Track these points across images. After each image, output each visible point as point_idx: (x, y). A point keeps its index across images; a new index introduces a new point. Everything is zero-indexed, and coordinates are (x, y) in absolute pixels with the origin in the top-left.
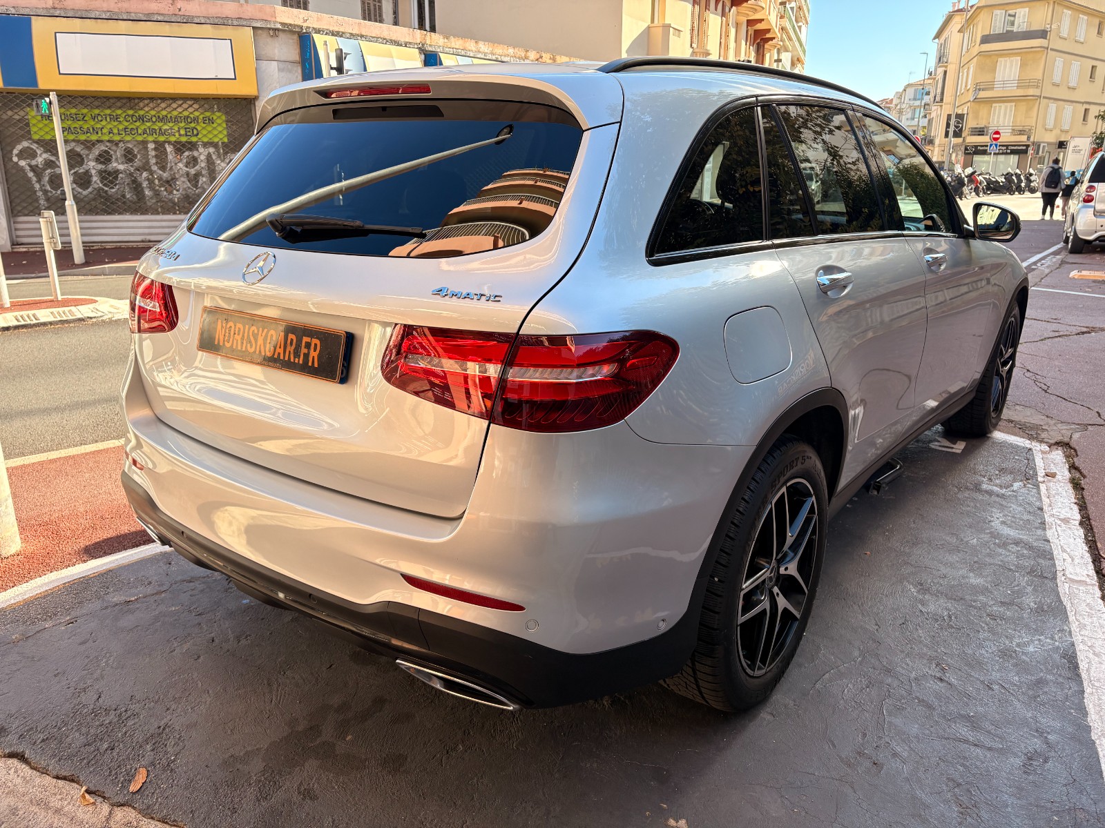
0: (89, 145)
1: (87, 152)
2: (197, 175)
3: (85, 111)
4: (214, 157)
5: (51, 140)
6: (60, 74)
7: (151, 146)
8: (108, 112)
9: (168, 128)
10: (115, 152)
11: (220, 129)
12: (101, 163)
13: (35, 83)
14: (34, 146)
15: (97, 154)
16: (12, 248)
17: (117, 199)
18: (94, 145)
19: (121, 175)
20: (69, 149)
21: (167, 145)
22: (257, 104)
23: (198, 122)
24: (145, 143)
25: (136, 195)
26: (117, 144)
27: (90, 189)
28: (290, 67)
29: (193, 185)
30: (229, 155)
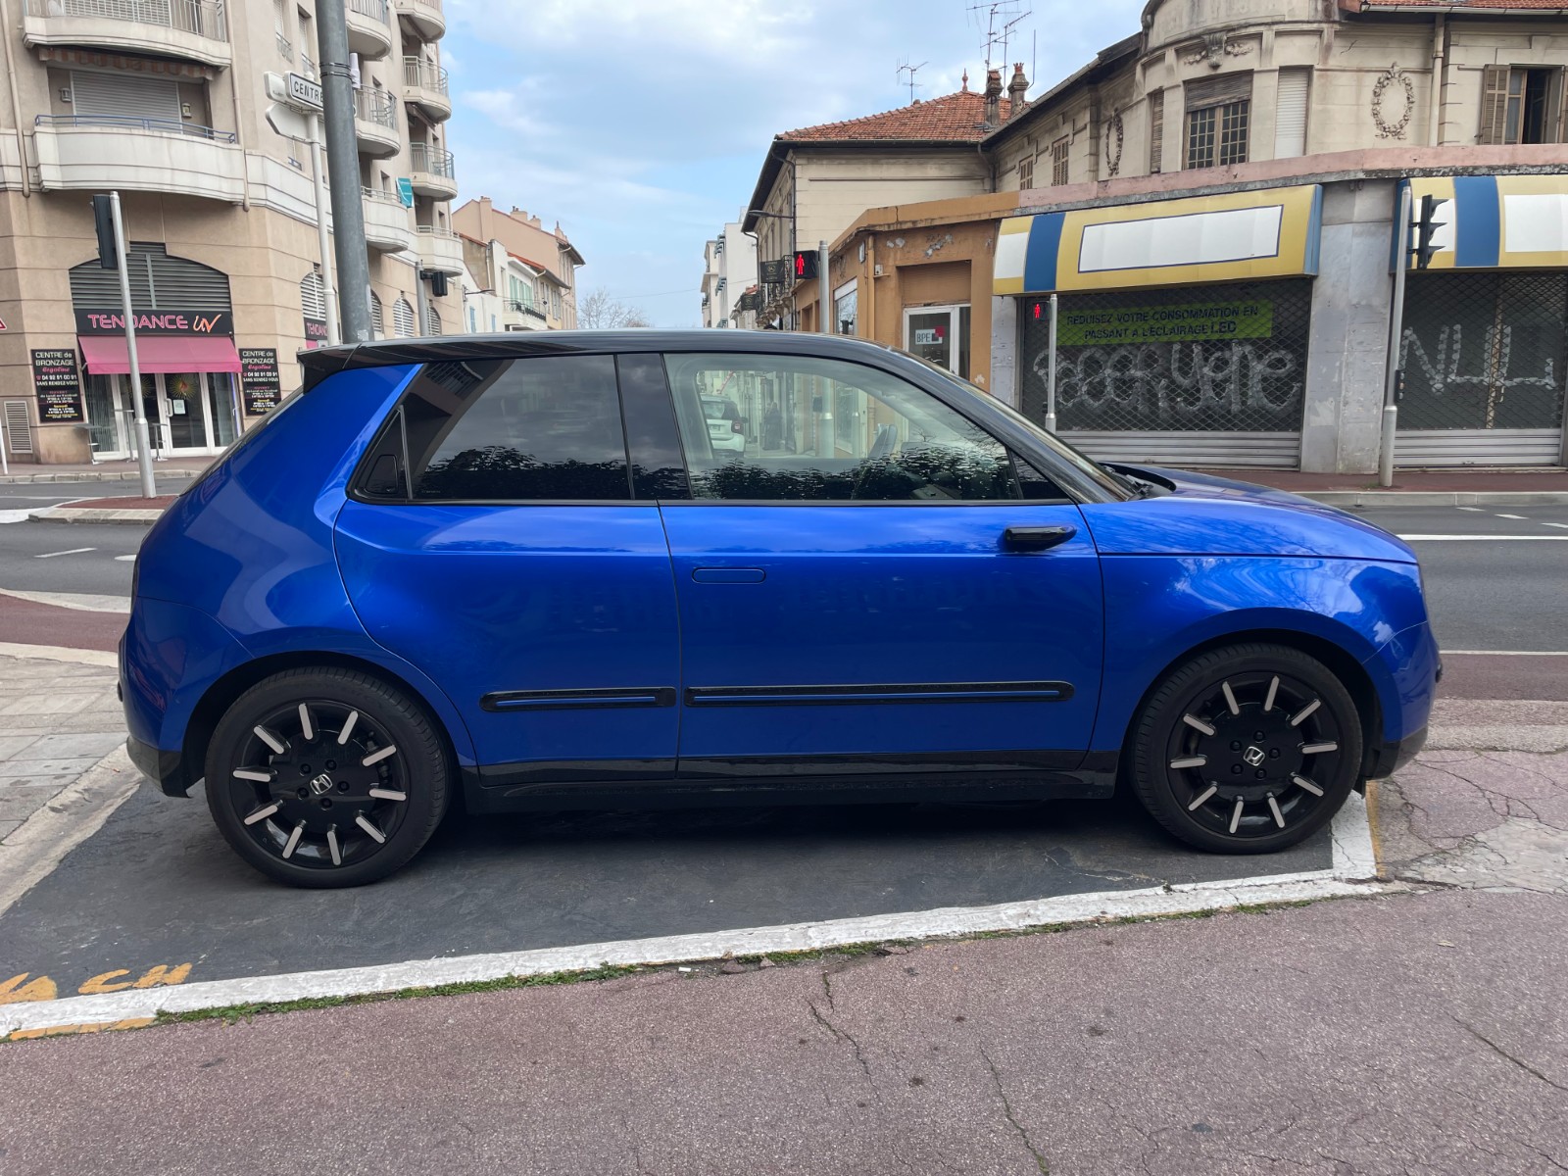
0: (1109, 350)
1: (1105, 358)
2: (1227, 380)
3: (1111, 311)
4: (1249, 357)
5: (1072, 346)
6: (1079, 272)
7: (1177, 347)
8: (1135, 310)
9: (1197, 323)
10: (1136, 356)
11: (1263, 321)
12: (1119, 370)
13: (1054, 288)
15: (1116, 359)
17: (1129, 413)
18: (1114, 349)
19: (1137, 384)
21: (1194, 348)
22: (1316, 284)
23: (1237, 314)
24: (1170, 344)
25: (1150, 408)
26: (1138, 348)
27: (1103, 401)
28: (1373, 228)
29: (1218, 394)
30: (1270, 354)
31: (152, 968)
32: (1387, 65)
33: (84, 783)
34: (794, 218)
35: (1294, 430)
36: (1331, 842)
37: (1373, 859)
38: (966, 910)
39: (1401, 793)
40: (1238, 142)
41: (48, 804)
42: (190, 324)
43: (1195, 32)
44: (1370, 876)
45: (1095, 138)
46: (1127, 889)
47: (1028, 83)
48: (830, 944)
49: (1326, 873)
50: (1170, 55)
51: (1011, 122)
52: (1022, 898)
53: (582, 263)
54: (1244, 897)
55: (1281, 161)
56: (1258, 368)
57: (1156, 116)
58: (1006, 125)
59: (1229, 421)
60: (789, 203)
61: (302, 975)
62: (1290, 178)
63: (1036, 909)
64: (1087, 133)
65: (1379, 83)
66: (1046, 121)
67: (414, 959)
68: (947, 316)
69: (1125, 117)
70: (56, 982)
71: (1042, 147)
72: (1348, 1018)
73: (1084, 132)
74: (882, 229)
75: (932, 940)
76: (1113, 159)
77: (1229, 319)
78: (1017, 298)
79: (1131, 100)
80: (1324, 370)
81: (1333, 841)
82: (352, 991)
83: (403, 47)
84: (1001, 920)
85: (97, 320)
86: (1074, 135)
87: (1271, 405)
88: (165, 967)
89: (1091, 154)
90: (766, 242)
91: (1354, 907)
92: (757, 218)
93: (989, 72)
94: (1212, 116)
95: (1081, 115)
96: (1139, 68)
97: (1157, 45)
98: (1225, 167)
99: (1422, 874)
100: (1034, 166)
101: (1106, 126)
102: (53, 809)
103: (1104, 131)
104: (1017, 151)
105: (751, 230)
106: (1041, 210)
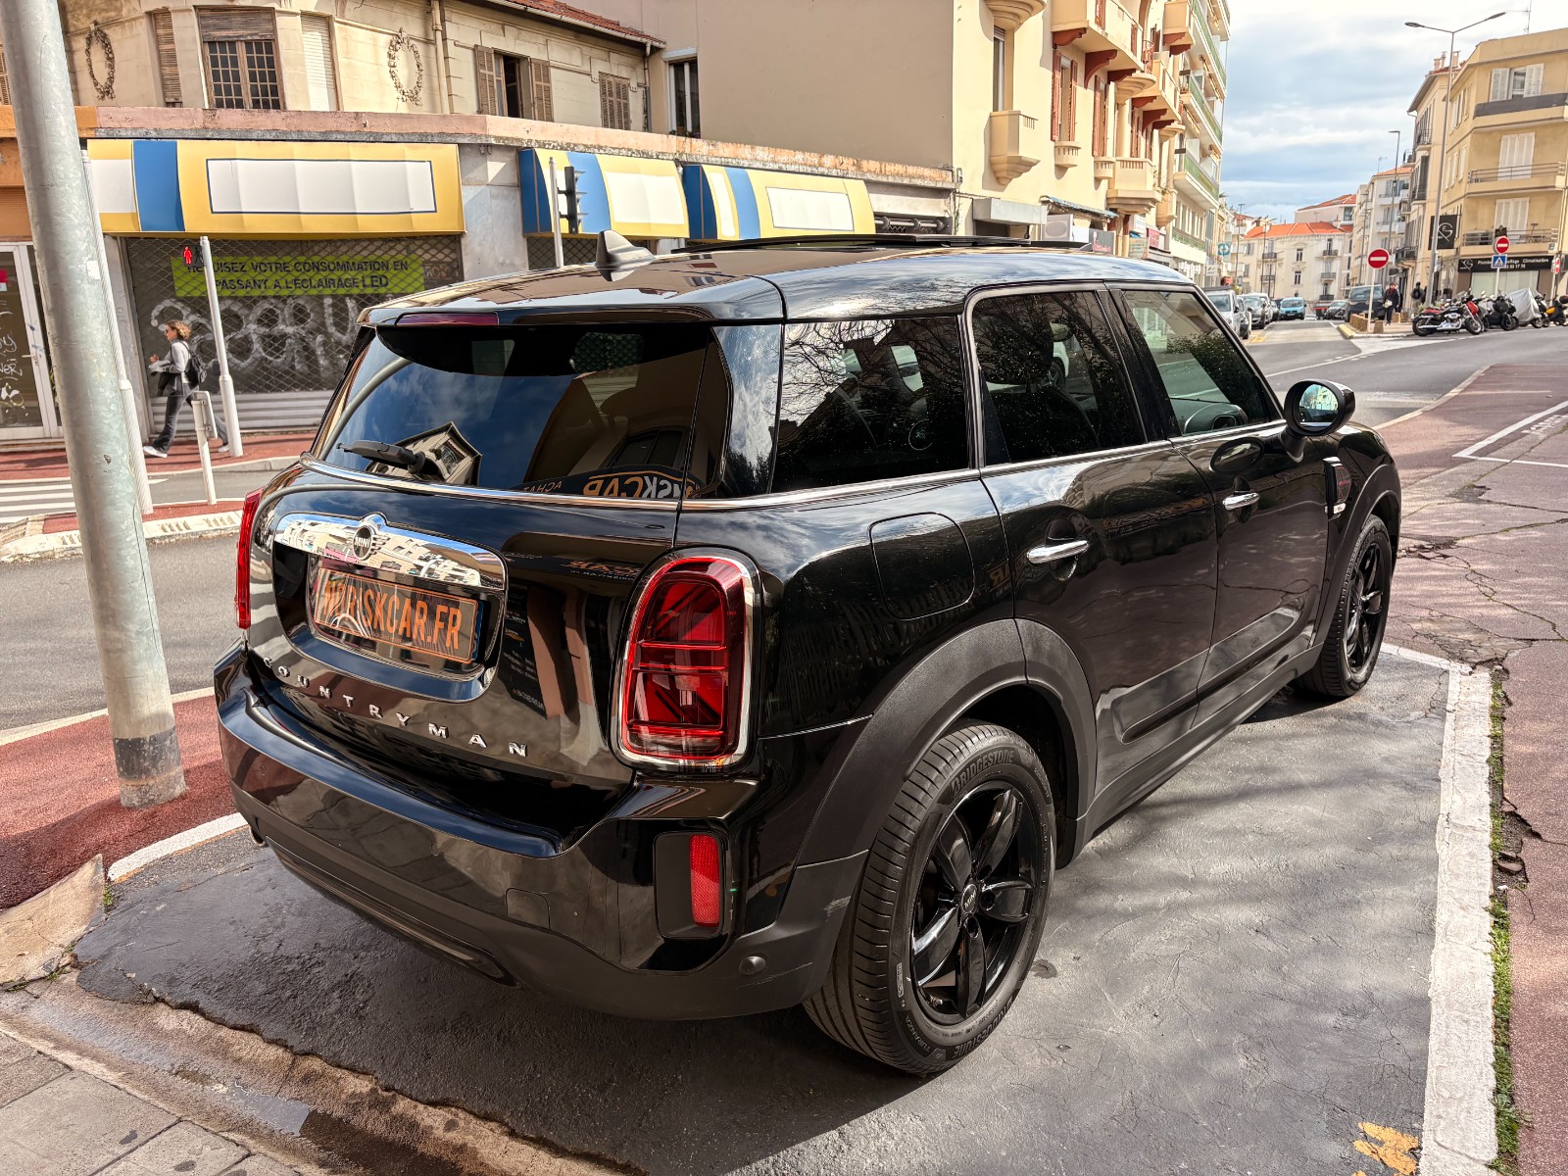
0: (250, 303)
1: (247, 312)
3: (243, 259)
5: (200, 297)
6: (213, 212)
7: (328, 301)
8: (273, 259)
9: (347, 276)
10: (283, 310)
11: (415, 276)
12: (268, 326)
14: (179, 306)
15: (259, 313)
17: (285, 372)
18: (255, 302)
19: (288, 341)
20: (224, 308)
21: (348, 300)
22: (463, 241)
23: (387, 268)
24: (320, 297)
25: (309, 366)
26: (284, 302)
27: (249, 360)
28: (505, 192)
32: (396, 30)
40: (269, 83)
45: (69, 51)
57: (163, 39)
65: (391, 46)
68: (10, 256)
69: (113, 34)
76: (102, 80)
77: (381, 272)
79: (119, 15)
94: (233, 51)
106: (134, 134)
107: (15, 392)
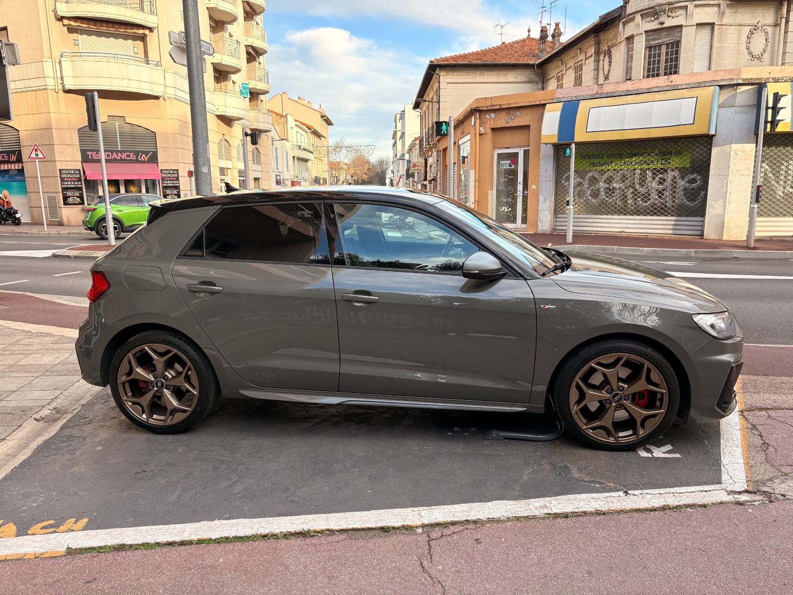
0: (602, 172)
1: (600, 177)
2: (664, 190)
3: (603, 152)
4: (677, 178)
6: (587, 132)
7: (638, 172)
8: (616, 152)
10: (617, 176)
11: (685, 158)
12: (608, 183)
13: (574, 140)
15: (606, 178)
16: (551, 232)
17: (612, 206)
18: (605, 173)
19: (617, 191)
21: (647, 172)
22: (714, 139)
23: (671, 154)
24: (635, 170)
25: (624, 204)
26: (618, 172)
27: (598, 200)
28: (746, 109)
29: (660, 197)
30: (689, 176)
31: (67, 520)
32: (755, 22)
33: (54, 405)
34: (439, 102)
35: (700, 216)
36: (721, 466)
37: (745, 478)
38: (511, 502)
39: (761, 436)
40: (674, 63)
41: (33, 416)
42: (137, 157)
43: (651, 5)
44: (743, 489)
45: (597, 61)
46: (602, 492)
47: (562, 33)
48: (433, 521)
49: (717, 486)
50: (638, 17)
51: (552, 53)
52: (544, 496)
53: (332, 124)
54: (669, 500)
55: (697, 74)
56: (682, 183)
57: (630, 50)
58: (550, 55)
59: (665, 211)
60: (437, 94)
61: (145, 528)
62: (702, 83)
63: (551, 503)
64: (592, 59)
65: (750, 32)
66: (571, 53)
67: (205, 520)
68: (518, 153)
69: (613, 51)
70: (16, 527)
71: (568, 66)
72: (729, 583)
73: (591, 58)
74: (483, 109)
75: (491, 521)
76: (606, 72)
77: (667, 157)
78: (553, 145)
79: (616, 41)
80: (718, 185)
81: (722, 466)
82: (171, 539)
83: (244, 17)
84: (531, 510)
85: (92, 155)
86: (586, 60)
87: (689, 203)
88: (74, 519)
89: (594, 70)
90: (425, 114)
91: (734, 509)
92: (420, 102)
93: (541, 27)
94: (660, 49)
95: (590, 49)
96: (621, 25)
97: (631, 12)
98: (666, 77)
99: (774, 489)
100: (564, 76)
101: (603, 55)
102: (36, 420)
103: (602, 57)
104: (556, 68)
105: (418, 108)
106: (567, 100)
107: (510, 209)
